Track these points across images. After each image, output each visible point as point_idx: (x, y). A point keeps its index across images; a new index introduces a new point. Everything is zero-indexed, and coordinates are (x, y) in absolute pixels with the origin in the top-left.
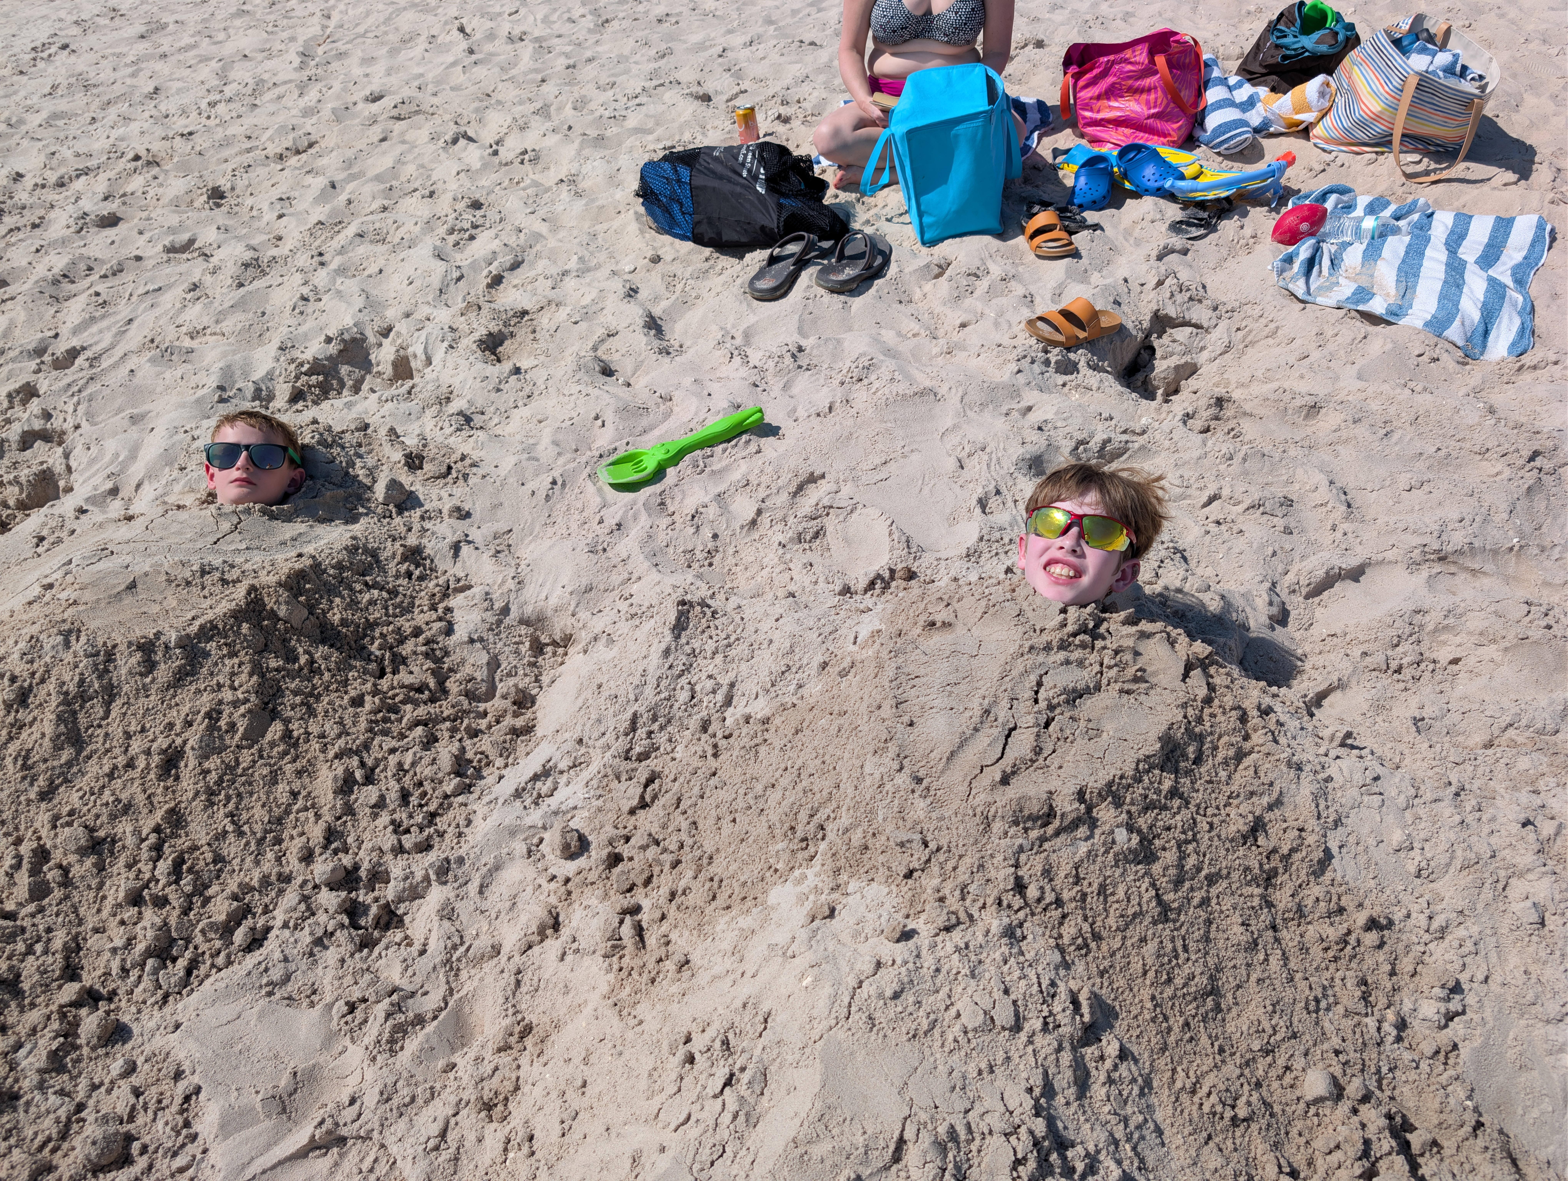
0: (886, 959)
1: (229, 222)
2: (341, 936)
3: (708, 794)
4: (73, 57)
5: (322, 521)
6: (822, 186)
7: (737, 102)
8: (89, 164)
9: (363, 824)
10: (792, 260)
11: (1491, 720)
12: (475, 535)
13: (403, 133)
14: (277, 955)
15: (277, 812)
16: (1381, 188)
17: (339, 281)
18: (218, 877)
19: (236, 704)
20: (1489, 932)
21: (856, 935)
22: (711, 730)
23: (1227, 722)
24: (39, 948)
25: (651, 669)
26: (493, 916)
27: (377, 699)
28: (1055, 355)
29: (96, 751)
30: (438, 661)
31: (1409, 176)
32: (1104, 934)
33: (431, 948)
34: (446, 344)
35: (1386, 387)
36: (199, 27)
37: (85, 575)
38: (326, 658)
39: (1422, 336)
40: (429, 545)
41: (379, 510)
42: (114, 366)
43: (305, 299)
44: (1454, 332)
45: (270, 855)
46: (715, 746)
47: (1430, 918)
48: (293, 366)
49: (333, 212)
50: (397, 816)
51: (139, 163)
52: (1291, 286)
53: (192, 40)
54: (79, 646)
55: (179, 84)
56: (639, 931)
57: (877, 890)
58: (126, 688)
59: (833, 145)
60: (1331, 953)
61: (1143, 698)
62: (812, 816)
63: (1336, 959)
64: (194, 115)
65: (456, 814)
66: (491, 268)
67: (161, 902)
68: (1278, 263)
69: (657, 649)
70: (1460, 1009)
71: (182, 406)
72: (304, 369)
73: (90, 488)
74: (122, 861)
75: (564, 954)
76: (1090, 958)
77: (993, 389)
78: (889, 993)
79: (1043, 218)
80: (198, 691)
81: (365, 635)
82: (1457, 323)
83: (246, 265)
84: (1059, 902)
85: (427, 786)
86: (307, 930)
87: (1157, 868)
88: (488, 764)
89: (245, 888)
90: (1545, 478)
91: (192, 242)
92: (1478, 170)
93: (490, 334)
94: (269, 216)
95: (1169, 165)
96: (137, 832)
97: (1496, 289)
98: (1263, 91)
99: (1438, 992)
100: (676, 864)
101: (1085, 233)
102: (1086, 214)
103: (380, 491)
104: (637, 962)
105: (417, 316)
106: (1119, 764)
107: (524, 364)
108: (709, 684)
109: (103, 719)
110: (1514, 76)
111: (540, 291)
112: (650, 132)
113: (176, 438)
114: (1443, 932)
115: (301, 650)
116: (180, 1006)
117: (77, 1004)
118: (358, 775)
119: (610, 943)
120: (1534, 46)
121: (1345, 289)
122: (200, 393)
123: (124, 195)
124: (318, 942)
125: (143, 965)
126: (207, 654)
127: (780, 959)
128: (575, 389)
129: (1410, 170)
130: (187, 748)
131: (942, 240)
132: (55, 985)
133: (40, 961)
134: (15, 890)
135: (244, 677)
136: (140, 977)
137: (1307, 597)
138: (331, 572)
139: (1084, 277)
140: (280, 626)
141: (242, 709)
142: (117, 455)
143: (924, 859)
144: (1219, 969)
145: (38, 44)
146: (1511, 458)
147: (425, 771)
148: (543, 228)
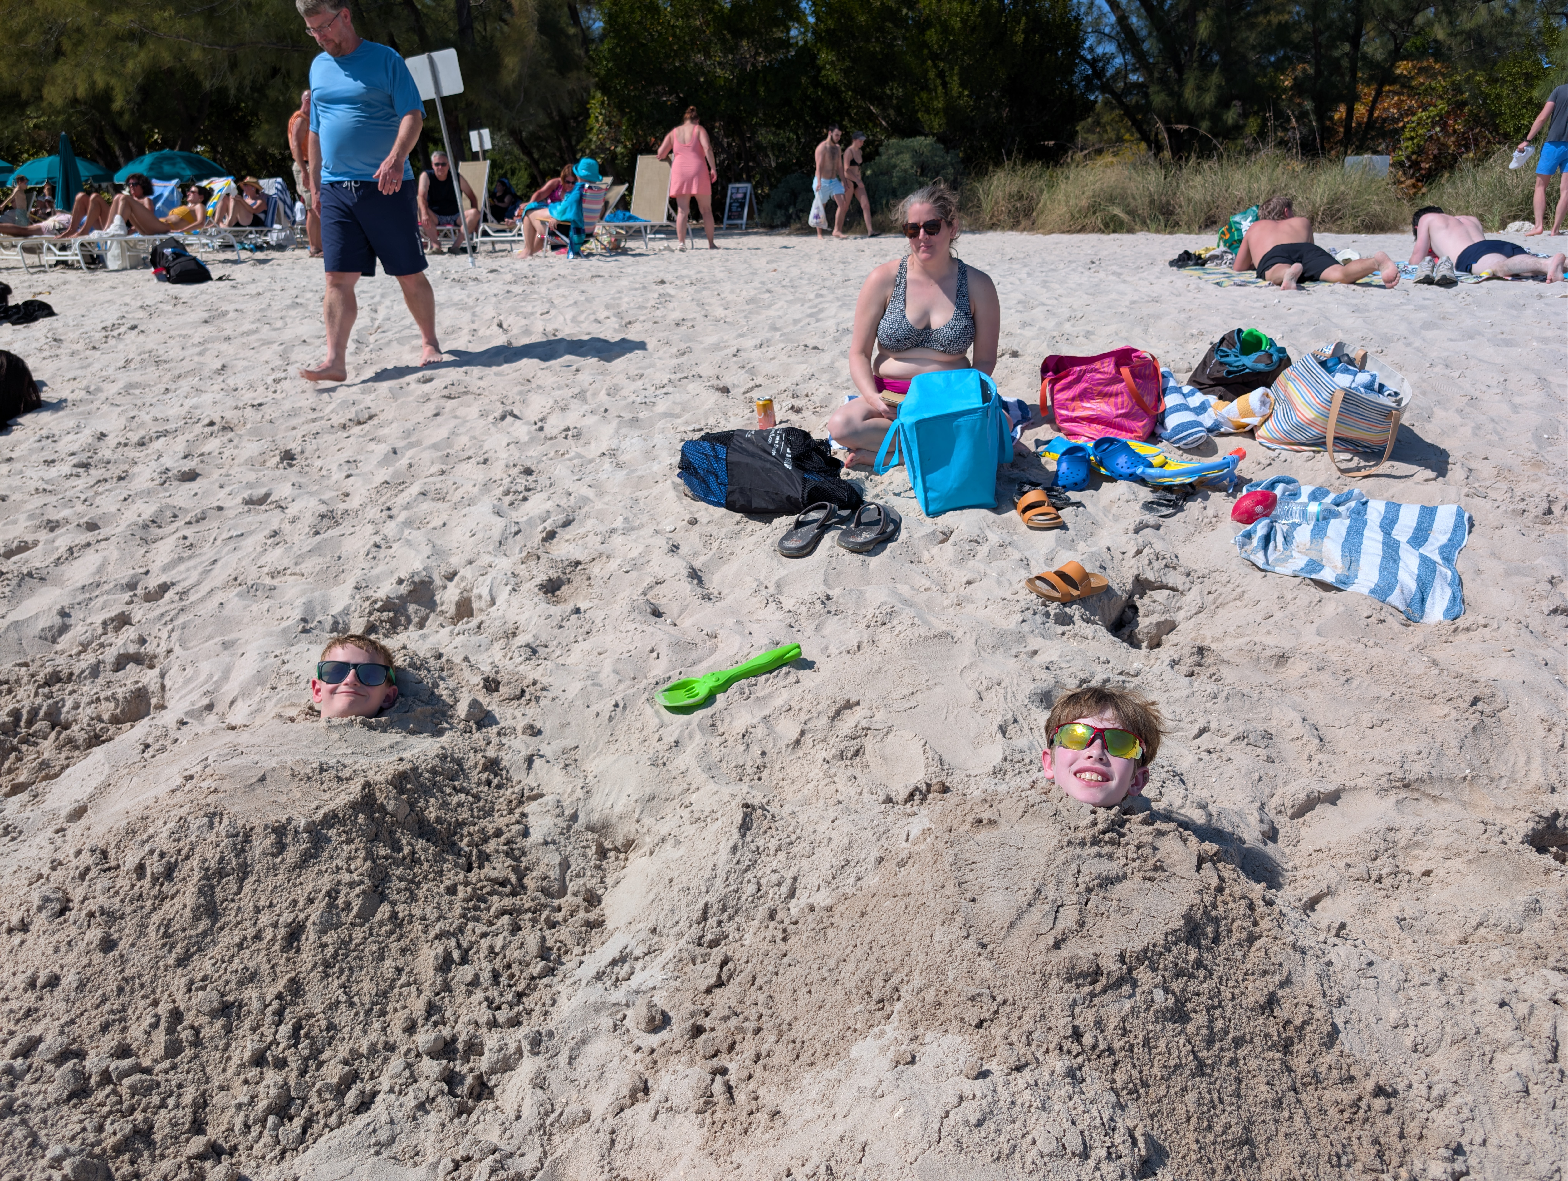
0: (968, 1093)
1: (302, 480)
2: (442, 1101)
3: (781, 971)
4: (142, 337)
5: (413, 733)
6: (837, 464)
7: (755, 394)
8: (167, 428)
9: (459, 1000)
10: (816, 525)
11: (1463, 920)
12: (545, 750)
13: (454, 410)
14: (384, 1117)
15: (383, 986)
16: (1320, 480)
17: (407, 532)
18: (330, 1044)
19: (352, 885)
20: (1482, 1100)
21: (937, 1076)
22: (778, 917)
23: (1238, 909)
24: (171, 1102)
25: (720, 864)
26: (583, 1085)
27: (469, 889)
28: (1053, 608)
29: (228, 923)
30: (517, 859)
31: (1343, 471)
32: (1151, 1082)
33: (526, 1112)
34: (509, 587)
35: (1342, 642)
36: (258, 316)
37: (223, 768)
38: (425, 850)
39: (1369, 601)
40: (506, 758)
41: (461, 726)
42: (202, 600)
43: (377, 546)
44: (1395, 598)
45: (377, 1025)
46: (785, 931)
47: (1430, 1088)
48: (367, 603)
49: (396, 474)
50: (489, 993)
51: (215, 428)
52: (1252, 557)
53: (254, 326)
54: (222, 827)
55: (245, 363)
56: (729, 1089)
57: (952, 1040)
58: (257, 867)
59: (845, 432)
60: (1346, 1115)
61: (1164, 884)
62: (886, 981)
63: (1351, 1121)
64: (261, 389)
65: (541, 994)
66: (546, 524)
67: (281, 1064)
68: (1239, 538)
69: (726, 846)
70: (1464, 1169)
71: (270, 634)
72: (377, 606)
73: (188, 703)
74: (247, 1025)
75: (657, 1113)
76: (1140, 1102)
77: (1003, 634)
78: (973, 1120)
79: (1033, 496)
80: (320, 872)
81: (455, 833)
82: (1397, 591)
83: (323, 516)
84: (1110, 1050)
85: (516, 968)
86: (411, 1094)
87: (1191, 1027)
88: (566, 952)
89: (356, 1055)
90: (1486, 720)
91: (267, 496)
92: (1401, 468)
93: (550, 580)
94: (338, 476)
95: (1139, 456)
96: (262, 998)
97: (1427, 568)
98: (1212, 399)
99: (1443, 1152)
100: (758, 1031)
101: (1070, 509)
102: (1069, 494)
103: (462, 710)
104: (731, 1115)
105: (478, 563)
106: (1151, 935)
107: (583, 606)
108: (775, 878)
109: (236, 894)
110: (1424, 393)
111: (590, 545)
112: (678, 416)
113: (267, 661)
114: (1442, 1098)
115: (404, 842)
116: (297, 1161)
117: (202, 1157)
118: (456, 955)
119: (702, 1100)
120: (1439, 369)
121: (1299, 561)
122: (285, 624)
123: (202, 454)
124: (421, 1107)
125: (264, 1121)
126: (328, 840)
127: (870, 1100)
128: (631, 626)
129: (1344, 466)
130: (309, 923)
131: (944, 512)
132: (184, 1137)
133: (172, 1114)
134: (151, 1047)
135: (359, 861)
136: (261, 1133)
137: (1292, 818)
138: (427, 775)
139: (1072, 545)
140: (388, 818)
141: (357, 890)
142: (211, 676)
143: (993, 1010)
144: (1251, 1122)
145: (109, 324)
146: (1457, 702)
147: (513, 953)
148: (590, 493)
